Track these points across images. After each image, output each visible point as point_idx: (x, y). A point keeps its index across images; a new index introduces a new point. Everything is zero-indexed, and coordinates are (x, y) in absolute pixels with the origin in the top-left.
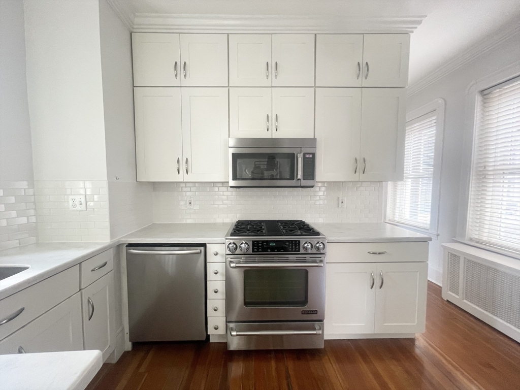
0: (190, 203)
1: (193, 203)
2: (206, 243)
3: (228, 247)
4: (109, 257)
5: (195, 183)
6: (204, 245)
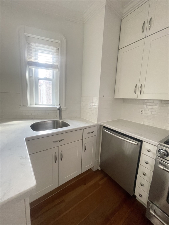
0: (142, 112)
1: (143, 112)
2: (142, 141)
3: (159, 151)
4: (96, 129)
5: (154, 100)
6: (141, 141)
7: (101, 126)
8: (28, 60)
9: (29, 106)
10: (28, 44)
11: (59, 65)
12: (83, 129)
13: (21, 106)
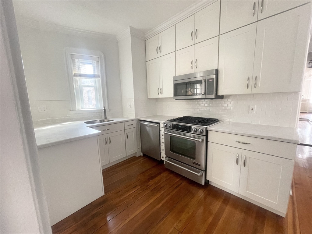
7: (139, 120)
8: (74, 72)
9: (77, 110)
10: (73, 60)
11: (100, 74)
12: (124, 122)
13: (70, 110)
